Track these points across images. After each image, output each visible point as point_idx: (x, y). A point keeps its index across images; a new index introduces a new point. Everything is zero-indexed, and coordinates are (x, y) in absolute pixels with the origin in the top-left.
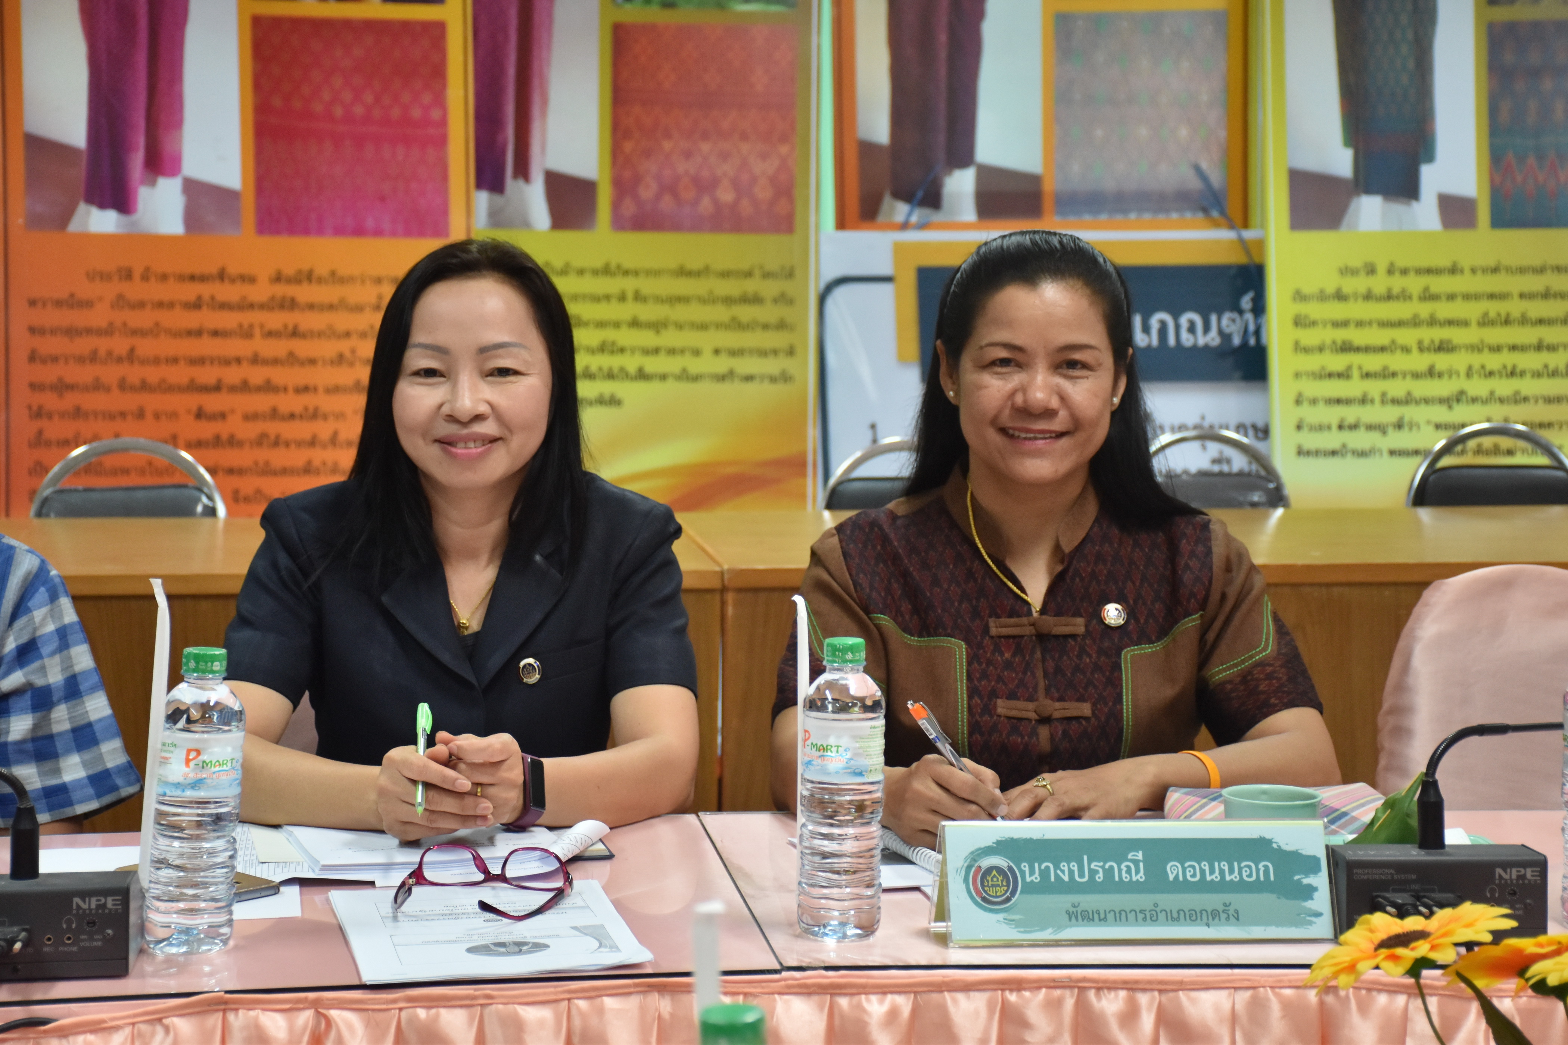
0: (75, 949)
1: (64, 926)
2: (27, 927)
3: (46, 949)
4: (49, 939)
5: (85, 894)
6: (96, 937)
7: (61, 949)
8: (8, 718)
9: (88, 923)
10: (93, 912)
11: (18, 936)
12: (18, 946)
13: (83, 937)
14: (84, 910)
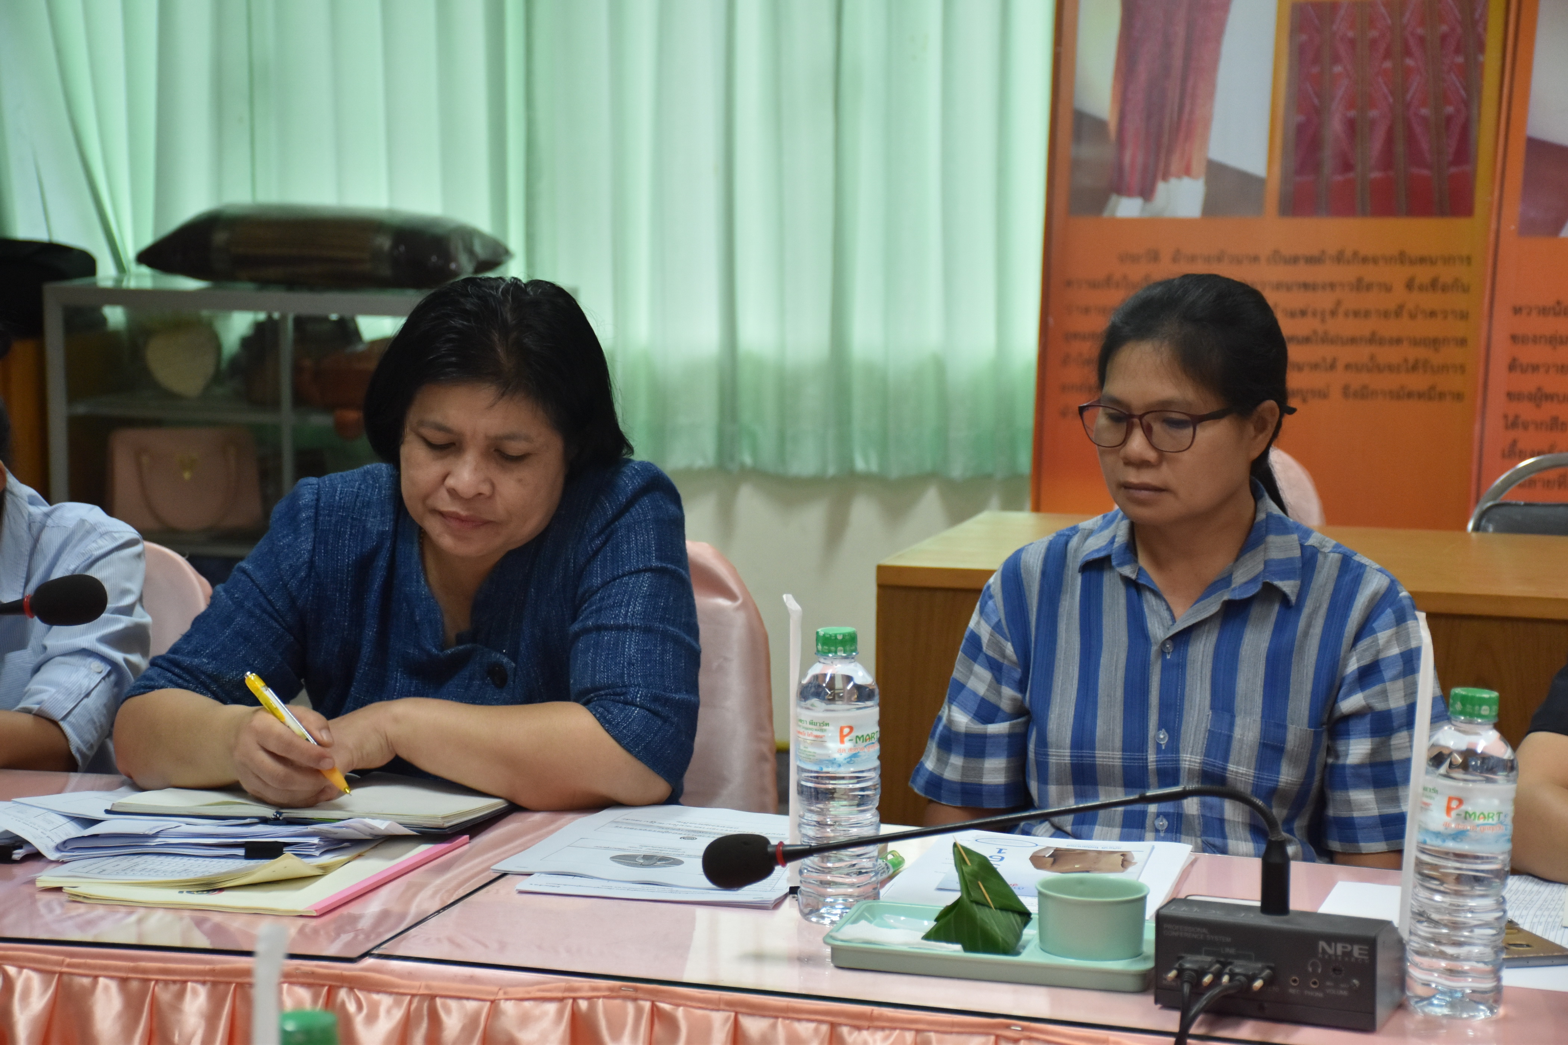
0: (1320, 995)
1: (1310, 969)
2: (1273, 965)
3: (1292, 991)
4: (1295, 981)
5: (1331, 939)
6: (1342, 986)
7: (1307, 992)
8: (1347, 741)
9: (1334, 970)
10: (1340, 958)
11: (1260, 974)
12: (1258, 984)
13: (1328, 983)
14: (1330, 956)
